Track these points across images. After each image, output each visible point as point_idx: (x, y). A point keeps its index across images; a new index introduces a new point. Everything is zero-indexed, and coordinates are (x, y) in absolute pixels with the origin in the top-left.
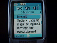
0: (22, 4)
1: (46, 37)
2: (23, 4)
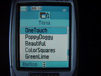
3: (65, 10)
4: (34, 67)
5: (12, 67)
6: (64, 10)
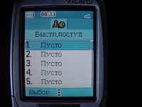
0: (46, 14)
1: (104, 97)
2: (49, 13)
4: (45, 96)
5: (14, 96)
6: (86, 16)
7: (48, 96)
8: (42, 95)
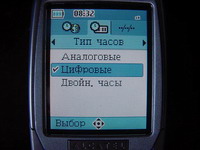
2: (85, 12)
3: (139, 17)
4: (79, 128)
5: (34, 129)
6: (137, 18)
7: (83, 128)
8: (74, 128)
